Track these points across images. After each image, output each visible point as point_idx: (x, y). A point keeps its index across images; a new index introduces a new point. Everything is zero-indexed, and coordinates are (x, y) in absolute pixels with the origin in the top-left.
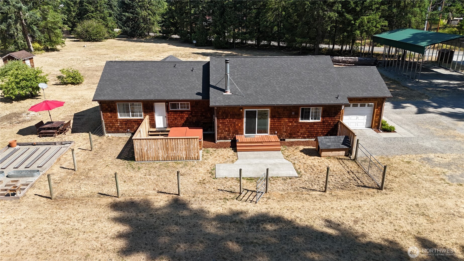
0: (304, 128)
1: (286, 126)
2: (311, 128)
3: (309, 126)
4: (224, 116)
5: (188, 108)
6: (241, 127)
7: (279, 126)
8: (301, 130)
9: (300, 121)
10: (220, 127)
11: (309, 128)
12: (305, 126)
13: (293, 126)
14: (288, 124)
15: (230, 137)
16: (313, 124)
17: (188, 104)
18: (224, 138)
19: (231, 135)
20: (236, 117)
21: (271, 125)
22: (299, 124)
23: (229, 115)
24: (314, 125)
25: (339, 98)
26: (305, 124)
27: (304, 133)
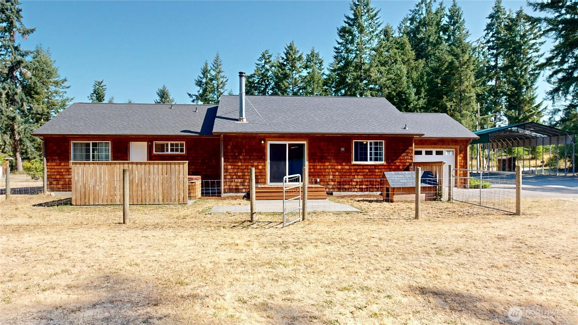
0: (360, 174)
1: (334, 170)
2: (371, 173)
3: (367, 171)
4: (235, 153)
5: (182, 150)
6: (263, 171)
7: (323, 171)
8: (356, 177)
9: (354, 162)
10: (229, 171)
11: (369, 174)
12: (361, 171)
13: (344, 171)
14: (336, 167)
15: (245, 187)
16: (373, 167)
17: (182, 145)
18: (236, 189)
19: (246, 184)
20: (254, 154)
21: (309, 169)
22: (353, 168)
23: (244, 151)
24: (375, 169)
25: (407, 128)
26: (362, 167)
27: (361, 183)
